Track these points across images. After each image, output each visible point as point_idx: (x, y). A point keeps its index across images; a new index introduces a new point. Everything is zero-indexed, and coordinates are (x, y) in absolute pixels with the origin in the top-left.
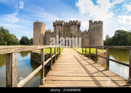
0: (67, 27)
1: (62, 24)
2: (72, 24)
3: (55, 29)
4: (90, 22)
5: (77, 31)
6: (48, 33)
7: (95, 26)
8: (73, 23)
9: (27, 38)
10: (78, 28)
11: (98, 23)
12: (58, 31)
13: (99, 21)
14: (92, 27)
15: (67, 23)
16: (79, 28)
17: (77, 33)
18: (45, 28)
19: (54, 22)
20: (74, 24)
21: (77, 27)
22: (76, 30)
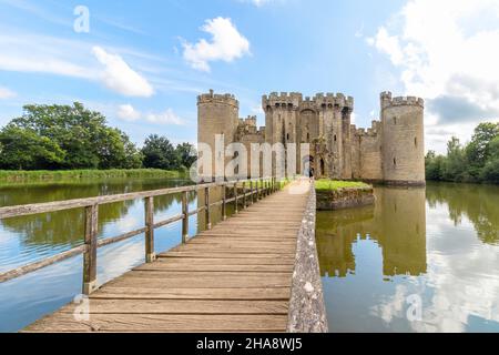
0: (310, 114)
1: (290, 105)
2: (323, 105)
3: (269, 120)
4: (385, 97)
5: (340, 126)
6: (246, 132)
7: (397, 113)
8: (327, 103)
9: (167, 142)
10: (343, 118)
11: (404, 104)
12: (278, 126)
13: (408, 98)
14: (389, 116)
15: (308, 99)
16: (348, 118)
17: (340, 134)
18: (236, 115)
19: (265, 97)
20: (330, 105)
21: (339, 115)
22: (338, 124)
